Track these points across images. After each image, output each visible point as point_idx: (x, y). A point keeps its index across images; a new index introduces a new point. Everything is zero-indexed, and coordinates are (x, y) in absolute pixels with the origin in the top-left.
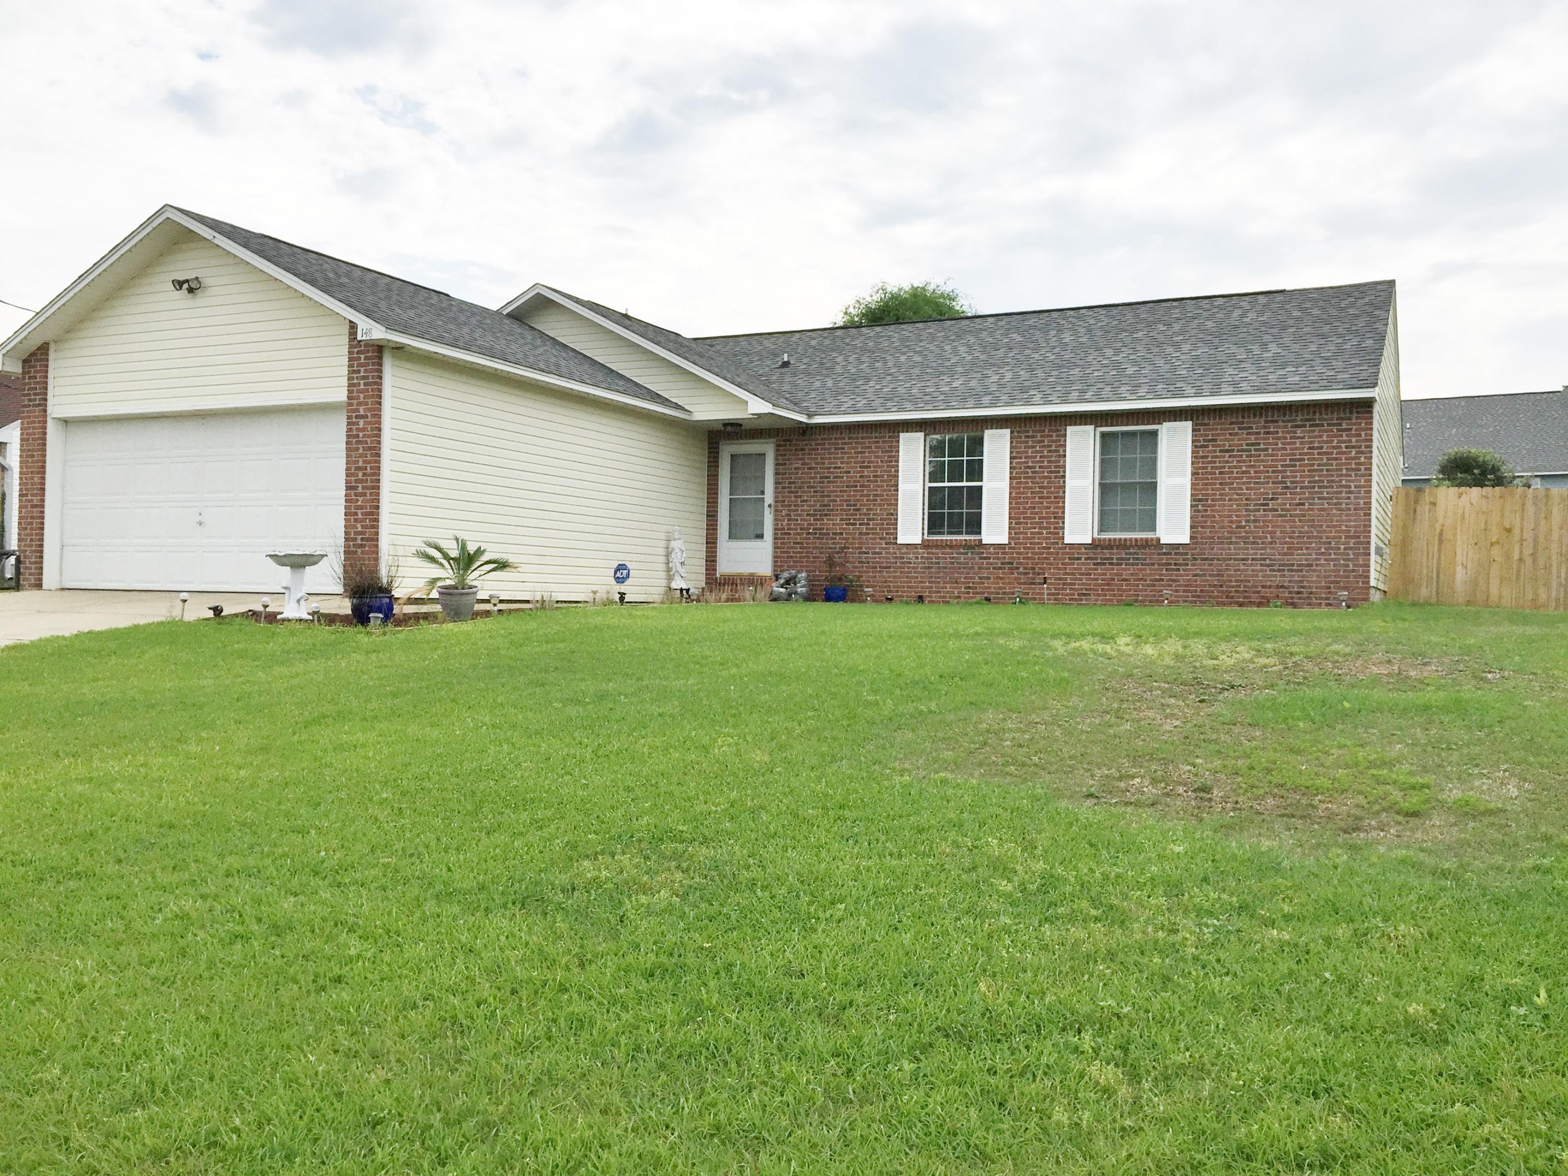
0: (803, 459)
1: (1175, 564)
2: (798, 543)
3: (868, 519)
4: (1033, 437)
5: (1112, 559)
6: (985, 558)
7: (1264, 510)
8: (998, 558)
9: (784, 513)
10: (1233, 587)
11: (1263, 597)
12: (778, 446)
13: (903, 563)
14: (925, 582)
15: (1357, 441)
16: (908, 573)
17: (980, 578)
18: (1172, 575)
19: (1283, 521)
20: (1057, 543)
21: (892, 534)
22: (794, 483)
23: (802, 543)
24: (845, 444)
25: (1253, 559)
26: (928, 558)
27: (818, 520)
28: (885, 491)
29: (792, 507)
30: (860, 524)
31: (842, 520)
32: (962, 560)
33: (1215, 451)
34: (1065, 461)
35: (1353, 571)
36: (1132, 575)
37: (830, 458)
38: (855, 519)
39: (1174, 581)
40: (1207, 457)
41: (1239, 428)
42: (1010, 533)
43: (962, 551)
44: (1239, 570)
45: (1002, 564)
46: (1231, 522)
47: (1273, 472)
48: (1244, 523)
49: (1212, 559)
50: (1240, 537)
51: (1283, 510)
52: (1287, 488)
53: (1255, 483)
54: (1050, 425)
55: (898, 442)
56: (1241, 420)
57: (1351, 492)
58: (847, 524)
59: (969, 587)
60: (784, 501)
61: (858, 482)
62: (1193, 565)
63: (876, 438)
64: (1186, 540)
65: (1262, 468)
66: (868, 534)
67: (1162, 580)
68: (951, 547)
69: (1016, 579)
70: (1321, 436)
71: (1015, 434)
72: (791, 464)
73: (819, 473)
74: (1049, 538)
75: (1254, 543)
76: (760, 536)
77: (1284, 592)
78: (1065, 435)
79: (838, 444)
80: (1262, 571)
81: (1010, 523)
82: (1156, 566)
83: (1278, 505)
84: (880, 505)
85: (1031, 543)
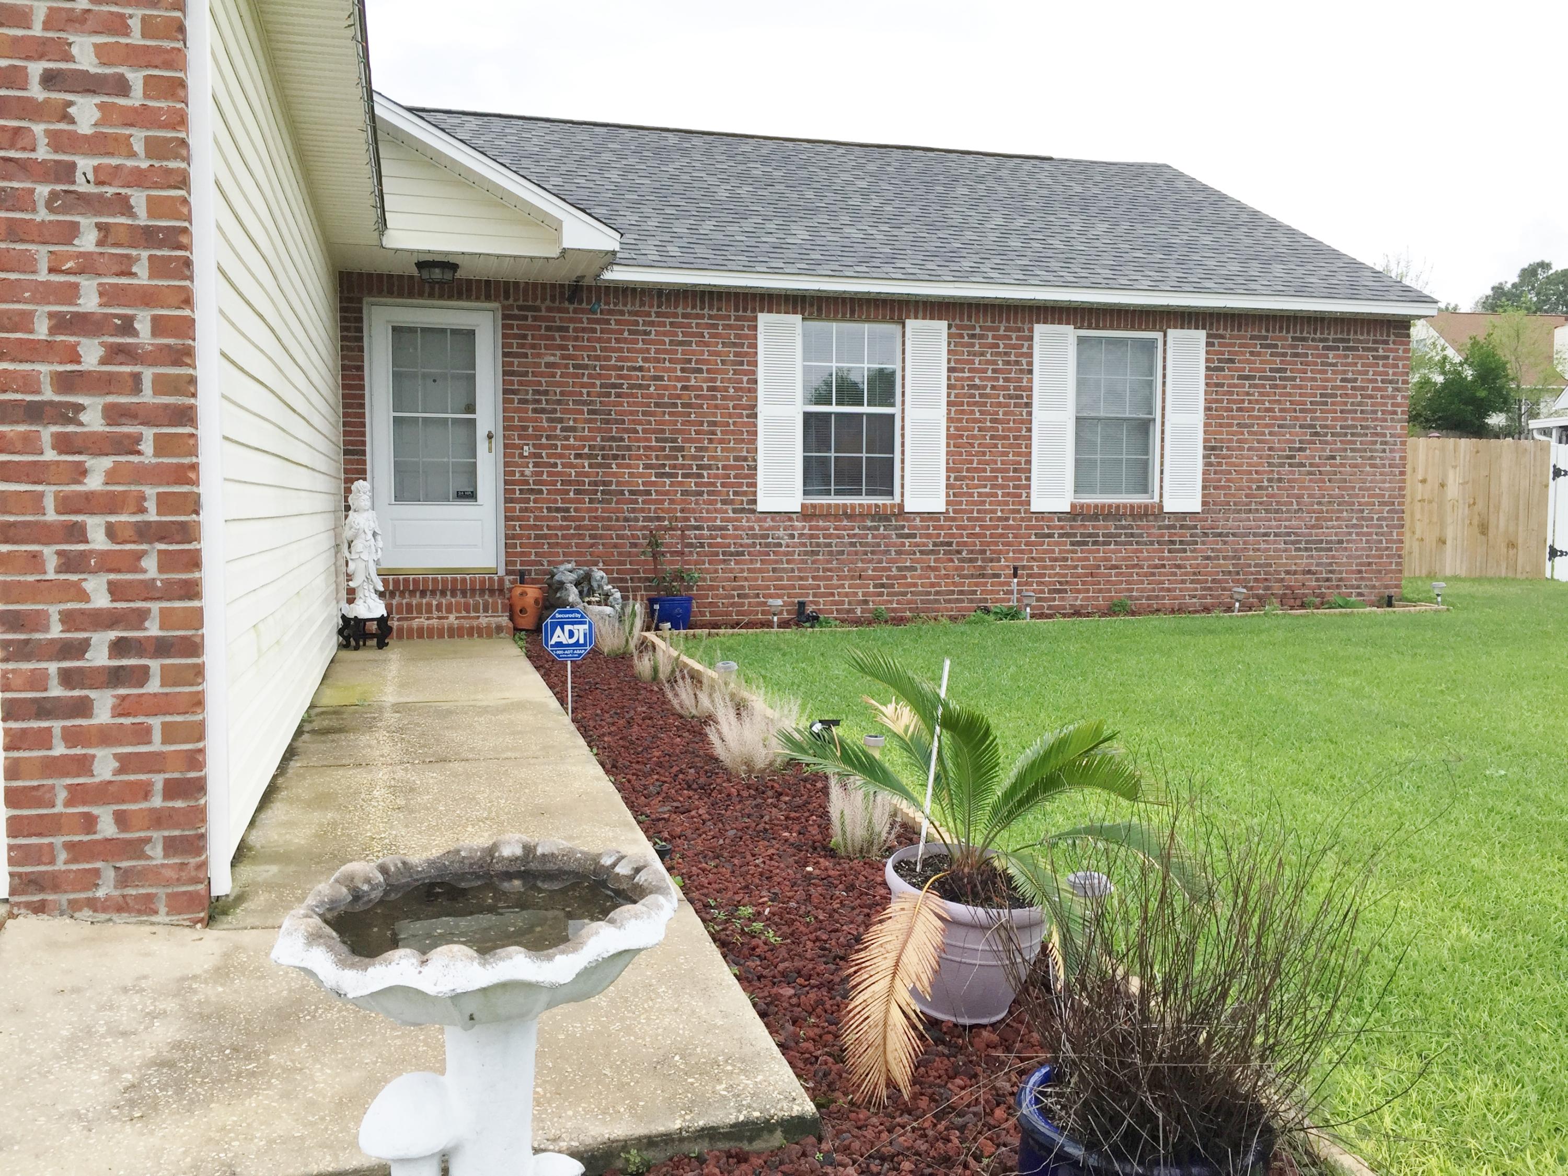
0: (564, 348)
1: (1181, 542)
2: (558, 510)
3: (699, 467)
4: (982, 337)
5: (1097, 535)
6: (908, 536)
7: (1290, 465)
8: (929, 536)
9: (526, 451)
10: (1252, 574)
11: (1287, 587)
12: (505, 317)
13: (768, 545)
14: (806, 578)
15: (1394, 374)
16: (776, 562)
17: (899, 569)
18: (1175, 559)
19: (1311, 481)
20: (1019, 511)
21: (745, 493)
22: (546, 393)
23: (567, 510)
24: (652, 324)
25: (1276, 535)
26: (812, 536)
27: (599, 466)
28: (730, 416)
29: (544, 441)
30: (685, 476)
31: (646, 467)
32: (870, 539)
33: (1232, 377)
34: (1031, 380)
35: (1387, 549)
36: (1124, 559)
37: (621, 350)
38: (674, 467)
39: (1179, 567)
40: (1222, 385)
41: (1262, 346)
42: (948, 495)
43: (869, 524)
44: (1258, 550)
45: (935, 544)
46: (1251, 481)
47: (1301, 411)
48: (1266, 484)
49: (1227, 535)
50: (1261, 503)
51: (1311, 465)
52: (1316, 434)
53: (1279, 426)
54: (1008, 321)
55: (755, 328)
56: (1264, 333)
57: (1386, 443)
58: (657, 475)
59: (883, 586)
60: (525, 428)
61: (679, 397)
62: (1203, 543)
63: (710, 317)
64: (1198, 508)
65: (1288, 405)
66: (701, 494)
67: (1164, 566)
68: (850, 517)
69: (956, 569)
70: (1356, 364)
71: (953, 330)
72: (539, 355)
73: (600, 376)
74: (1006, 503)
75: (1277, 511)
76: (469, 495)
77: (1311, 579)
78: (1031, 338)
79: (637, 323)
80: (1285, 551)
81: (948, 478)
82: (1156, 546)
83: (1307, 458)
84: (721, 441)
85: (979, 511)
